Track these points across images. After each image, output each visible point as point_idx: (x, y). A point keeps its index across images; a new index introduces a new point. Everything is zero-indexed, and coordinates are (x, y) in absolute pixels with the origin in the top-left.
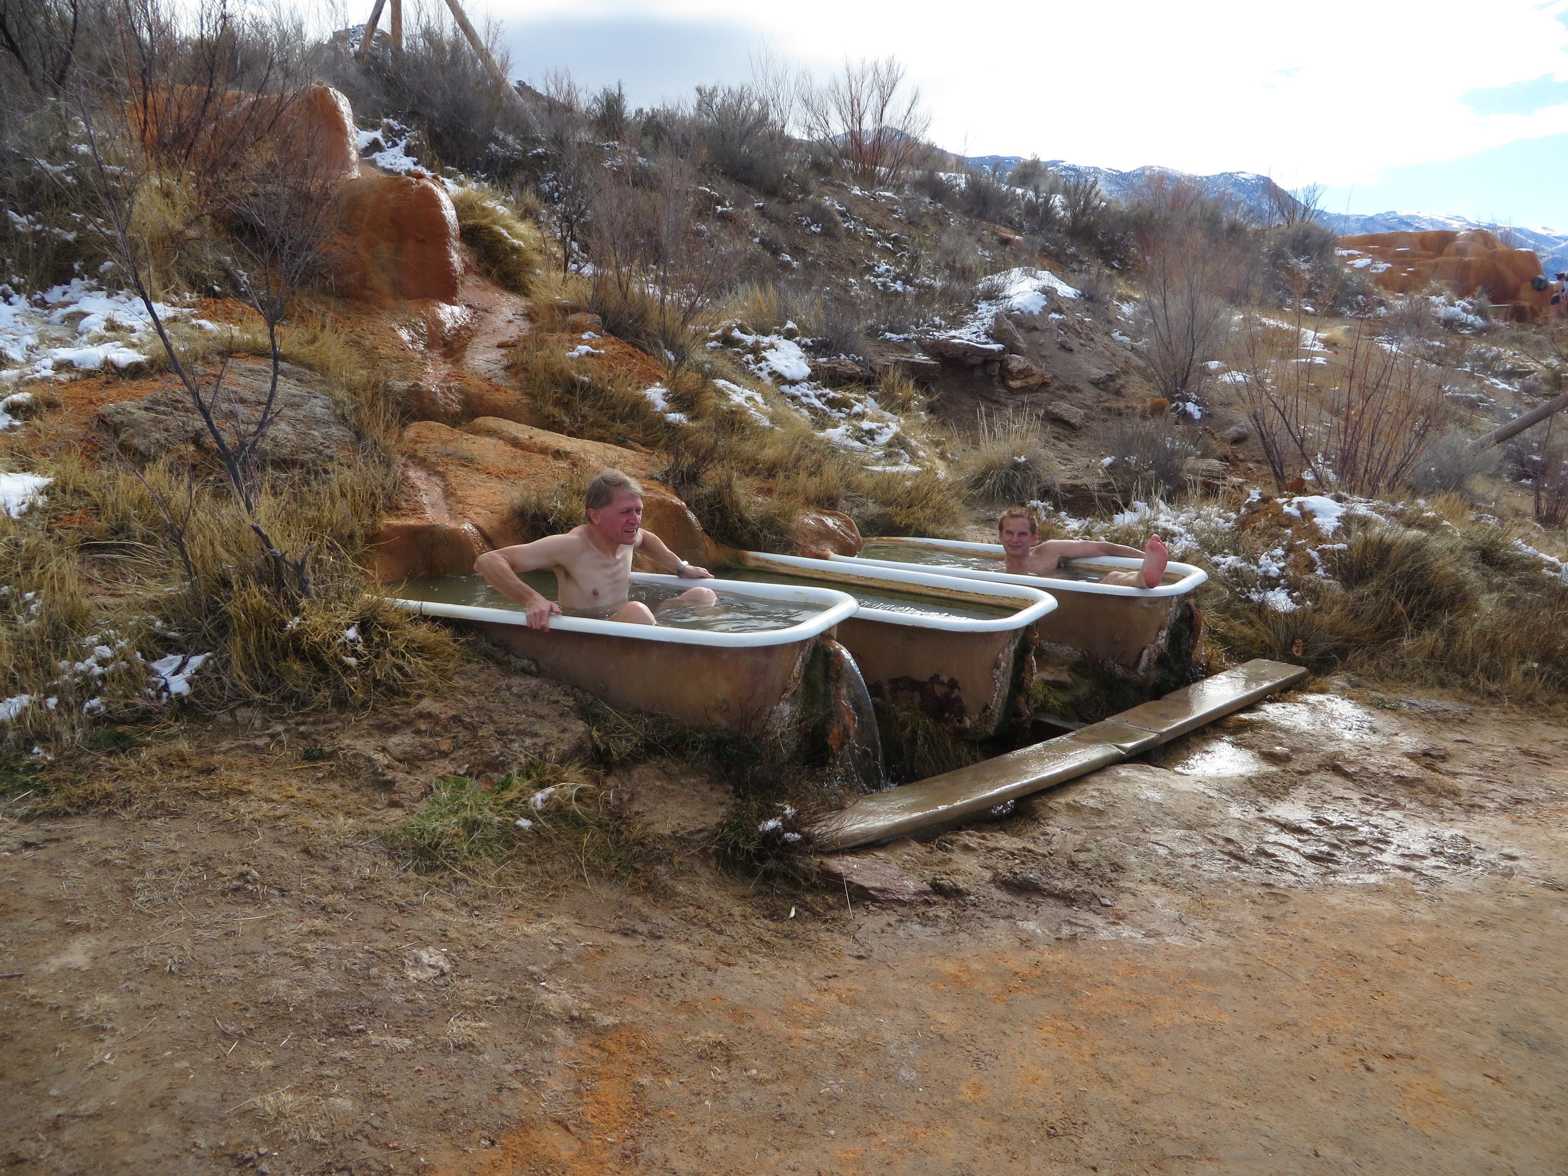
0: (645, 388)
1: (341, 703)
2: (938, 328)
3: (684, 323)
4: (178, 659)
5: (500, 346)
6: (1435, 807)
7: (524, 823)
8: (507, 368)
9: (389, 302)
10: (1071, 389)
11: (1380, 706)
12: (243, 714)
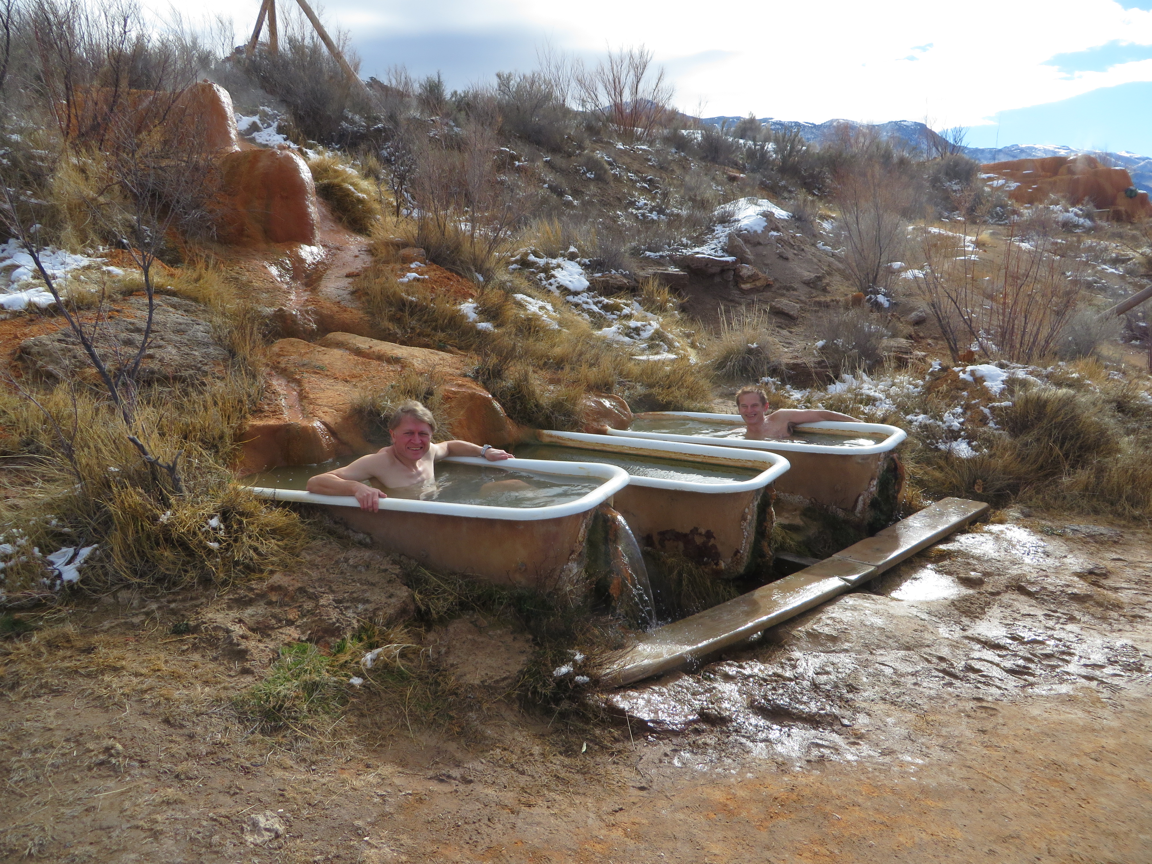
0: (460, 304)
1: (206, 581)
2: (686, 246)
3: (490, 252)
4: (71, 551)
5: (348, 276)
6: (1104, 619)
7: (356, 681)
8: (353, 293)
9: (262, 246)
10: (788, 289)
11: (1048, 533)
12: (124, 595)
